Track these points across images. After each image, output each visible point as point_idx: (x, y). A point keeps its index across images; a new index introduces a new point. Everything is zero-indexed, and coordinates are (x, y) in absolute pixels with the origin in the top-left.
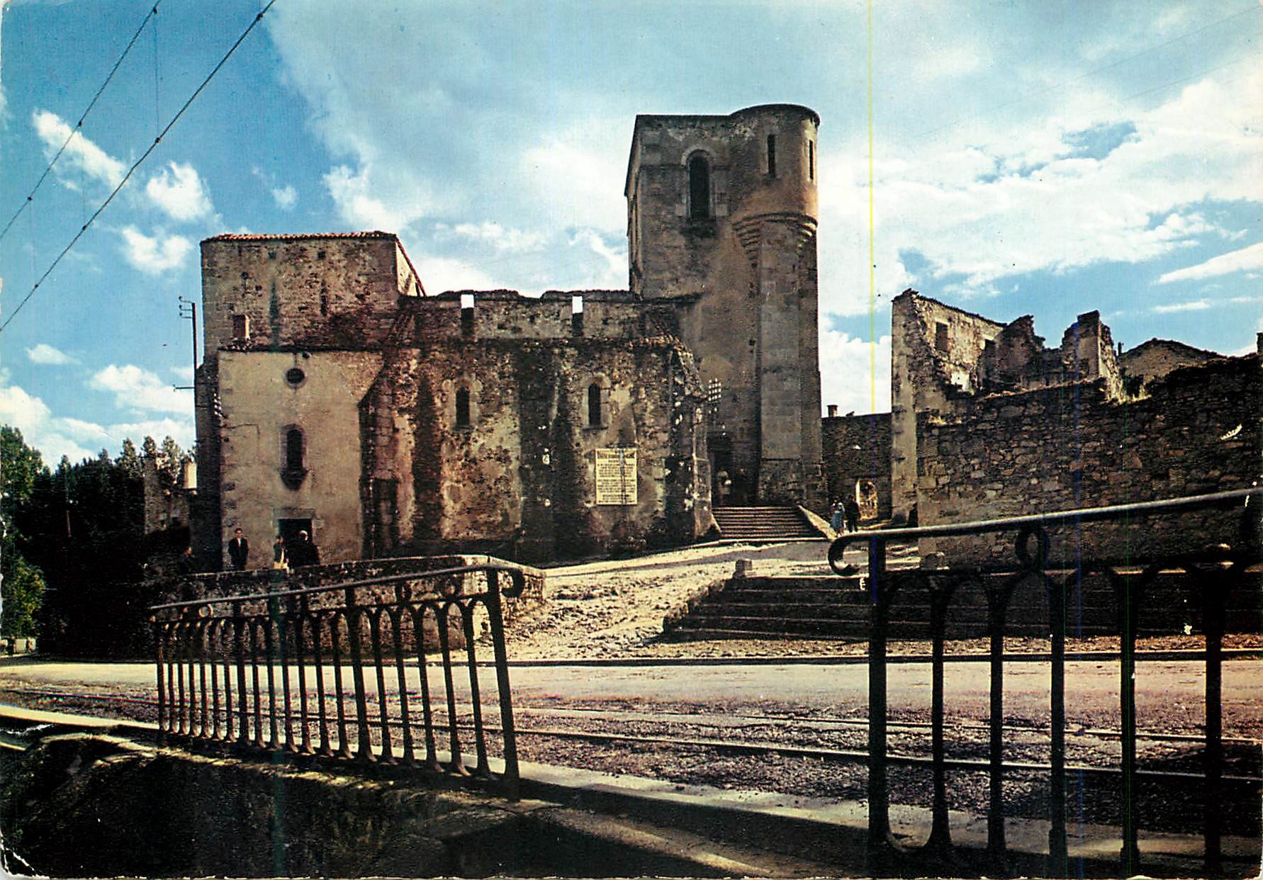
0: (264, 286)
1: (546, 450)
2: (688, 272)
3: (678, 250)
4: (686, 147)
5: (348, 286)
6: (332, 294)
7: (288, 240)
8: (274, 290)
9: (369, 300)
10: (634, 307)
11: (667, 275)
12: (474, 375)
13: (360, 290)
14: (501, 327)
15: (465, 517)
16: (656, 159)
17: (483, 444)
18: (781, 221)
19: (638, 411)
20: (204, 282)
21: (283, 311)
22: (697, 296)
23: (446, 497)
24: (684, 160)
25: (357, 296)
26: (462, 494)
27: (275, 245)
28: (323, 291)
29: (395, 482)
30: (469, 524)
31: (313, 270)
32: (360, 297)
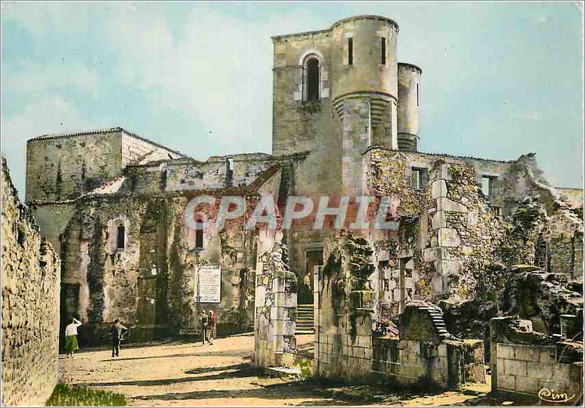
0: (55, 165)
1: (154, 266)
2: (301, 137)
3: (295, 123)
4: (304, 52)
5: (95, 161)
6: (87, 167)
7: (68, 137)
8: (59, 166)
9: (106, 169)
10: (266, 164)
11: (288, 141)
12: (125, 216)
13: (102, 164)
14: (183, 182)
15: (117, 310)
16: (284, 63)
17: (129, 261)
18: (358, 97)
19: (224, 238)
20: (27, 164)
21: (63, 179)
22: (308, 153)
23: (106, 295)
24: (301, 62)
25: (100, 167)
26: (115, 294)
27: (61, 140)
28: (84, 165)
29: (78, 286)
30: (119, 314)
31: (79, 153)
32: (102, 168)
